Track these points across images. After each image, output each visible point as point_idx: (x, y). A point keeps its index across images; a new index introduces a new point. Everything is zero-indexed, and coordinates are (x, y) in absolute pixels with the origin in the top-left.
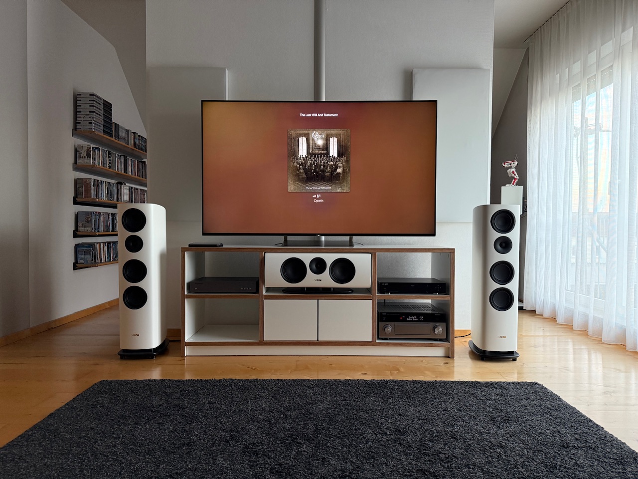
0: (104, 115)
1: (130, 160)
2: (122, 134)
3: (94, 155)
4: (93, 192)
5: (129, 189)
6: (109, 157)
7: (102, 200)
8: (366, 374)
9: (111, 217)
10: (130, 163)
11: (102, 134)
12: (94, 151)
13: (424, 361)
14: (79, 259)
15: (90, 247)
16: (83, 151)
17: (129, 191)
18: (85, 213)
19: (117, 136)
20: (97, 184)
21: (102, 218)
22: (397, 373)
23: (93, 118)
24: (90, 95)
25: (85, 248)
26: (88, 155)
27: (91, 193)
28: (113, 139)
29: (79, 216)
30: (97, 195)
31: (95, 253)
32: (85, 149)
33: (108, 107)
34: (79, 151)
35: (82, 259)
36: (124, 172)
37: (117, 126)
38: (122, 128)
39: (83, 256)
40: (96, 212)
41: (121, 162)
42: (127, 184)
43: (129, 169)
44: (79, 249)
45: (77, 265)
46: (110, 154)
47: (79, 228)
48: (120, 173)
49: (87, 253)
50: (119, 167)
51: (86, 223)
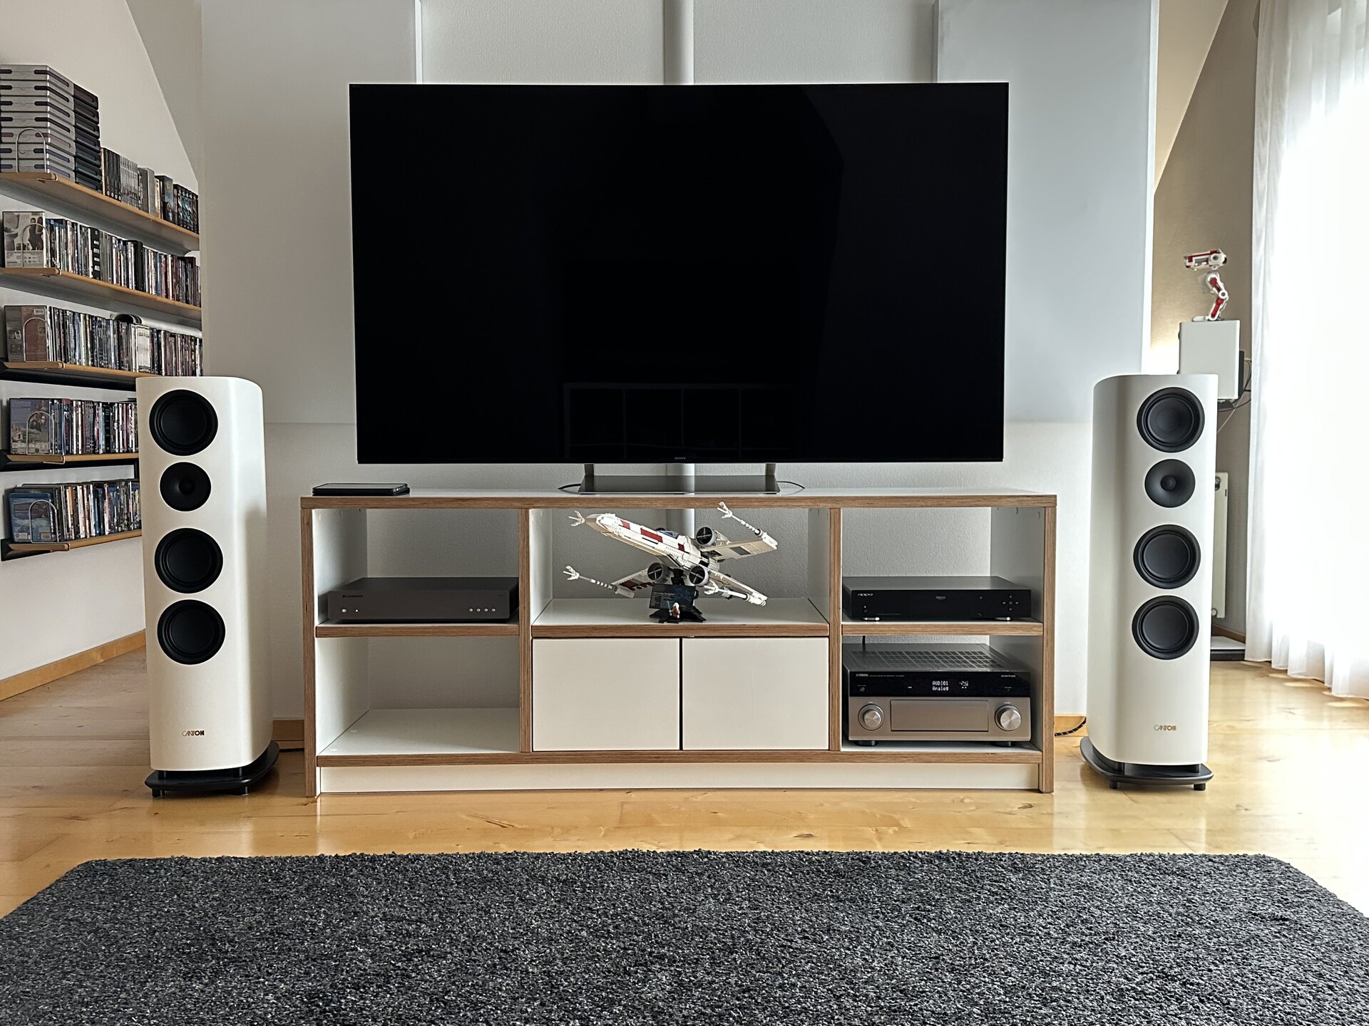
0: (75, 126)
1: (151, 255)
2: (129, 181)
3: (52, 241)
4: (49, 343)
5: (152, 336)
6: (93, 246)
7: (77, 367)
8: (811, 836)
9: (101, 413)
10: (152, 263)
11: (71, 182)
12: (52, 230)
13: (967, 801)
14: (16, 529)
15: (46, 497)
16: (19, 231)
17: (152, 341)
18: (29, 403)
19: (115, 189)
20: (63, 322)
21: (76, 417)
22: (895, 832)
23: (46, 135)
24: (37, 72)
25: (33, 501)
26: (36, 242)
27: (46, 348)
28: (103, 197)
29: (12, 411)
30: (64, 353)
31: (60, 512)
32: (26, 222)
33: (86, 105)
34: (8, 231)
35: (24, 529)
36: (137, 288)
37: (113, 158)
38: (127, 163)
39: (26, 522)
40: (60, 400)
41: (127, 258)
42: (144, 322)
43: (151, 279)
44: (16, 502)
45: (11, 546)
46: (95, 237)
47: (14, 445)
48: (123, 288)
49: (39, 513)
50: (120, 276)
51: (33, 431)
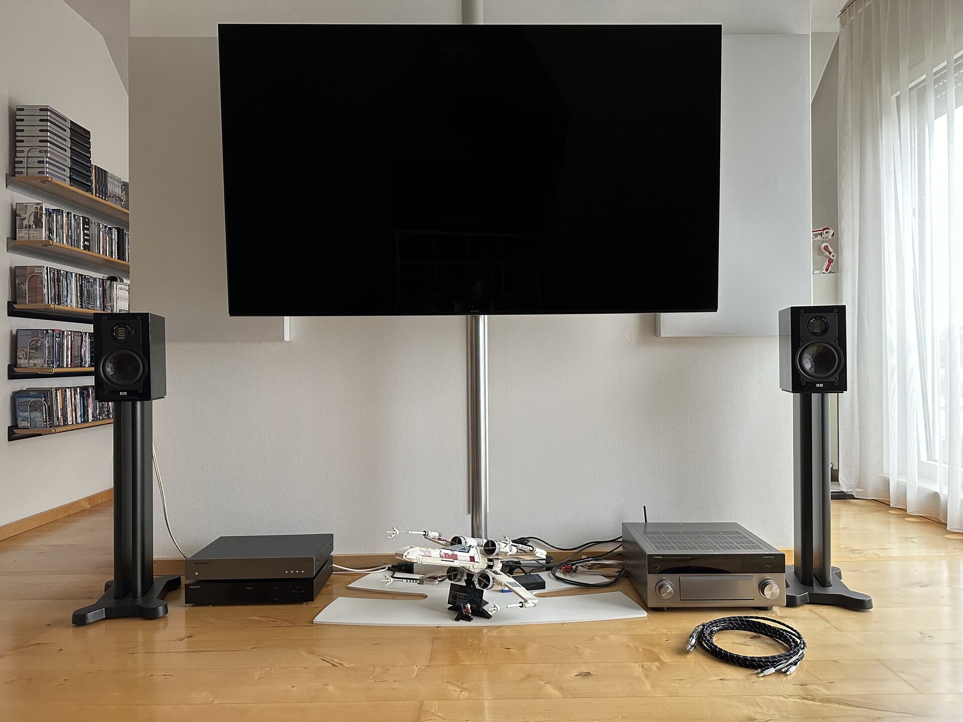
0: (71, 148)
2: (114, 188)
3: (50, 223)
6: (84, 229)
8: (588, 674)
12: (50, 215)
15: (40, 397)
18: (30, 332)
19: (103, 191)
20: (57, 278)
21: (67, 342)
24: (41, 110)
25: (32, 399)
26: (38, 223)
27: (43, 295)
28: (93, 197)
29: (19, 337)
30: (58, 298)
31: (50, 409)
32: (31, 210)
33: (81, 136)
34: (19, 216)
35: (25, 419)
36: (118, 258)
37: (102, 174)
38: (113, 177)
39: (27, 414)
40: (53, 331)
41: (111, 239)
42: (125, 281)
44: (19, 400)
45: (16, 431)
46: (86, 222)
47: (19, 361)
48: (108, 257)
49: (34, 408)
50: (106, 250)
51: (33, 351)
